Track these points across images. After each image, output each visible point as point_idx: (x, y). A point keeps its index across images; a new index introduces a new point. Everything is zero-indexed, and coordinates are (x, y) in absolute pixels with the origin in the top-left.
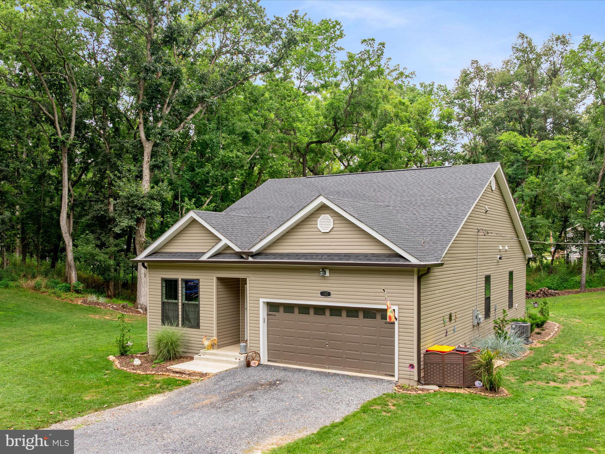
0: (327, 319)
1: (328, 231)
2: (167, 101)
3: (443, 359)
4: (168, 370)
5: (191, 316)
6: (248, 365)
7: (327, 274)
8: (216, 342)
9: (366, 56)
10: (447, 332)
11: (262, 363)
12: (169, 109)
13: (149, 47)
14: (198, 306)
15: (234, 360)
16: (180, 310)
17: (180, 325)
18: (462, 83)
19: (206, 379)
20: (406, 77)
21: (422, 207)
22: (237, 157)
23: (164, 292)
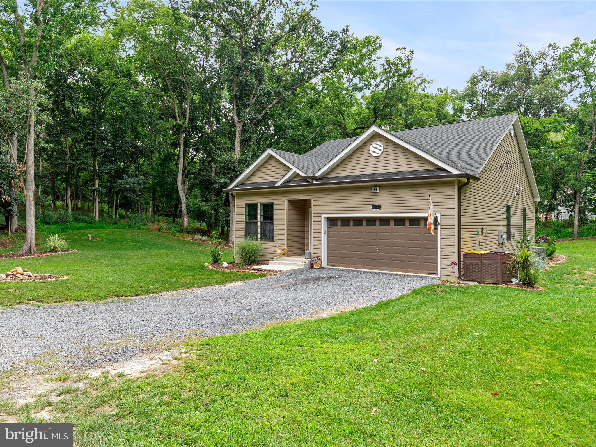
0: (378, 228)
1: (378, 155)
2: (253, 93)
3: (481, 259)
4: (249, 269)
5: (267, 232)
6: (312, 267)
7: (378, 191)
8: (286, 251)
9: (399, 61)
10: (480, 243)
11: (323, 266)
12: (254, 99)
13: (241, 52)
14: (273, 224)
15: (301, 263)
16: (259, 228)
17: (259, 239)
18: (471, 83)
19: (278, 275)
20: (428, 83)
21: (455, 145)
22: (303, 135)
23: (247, 214)
